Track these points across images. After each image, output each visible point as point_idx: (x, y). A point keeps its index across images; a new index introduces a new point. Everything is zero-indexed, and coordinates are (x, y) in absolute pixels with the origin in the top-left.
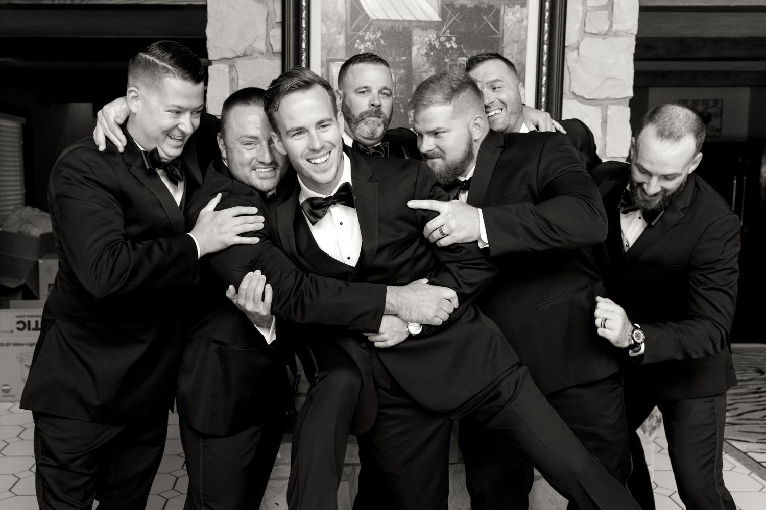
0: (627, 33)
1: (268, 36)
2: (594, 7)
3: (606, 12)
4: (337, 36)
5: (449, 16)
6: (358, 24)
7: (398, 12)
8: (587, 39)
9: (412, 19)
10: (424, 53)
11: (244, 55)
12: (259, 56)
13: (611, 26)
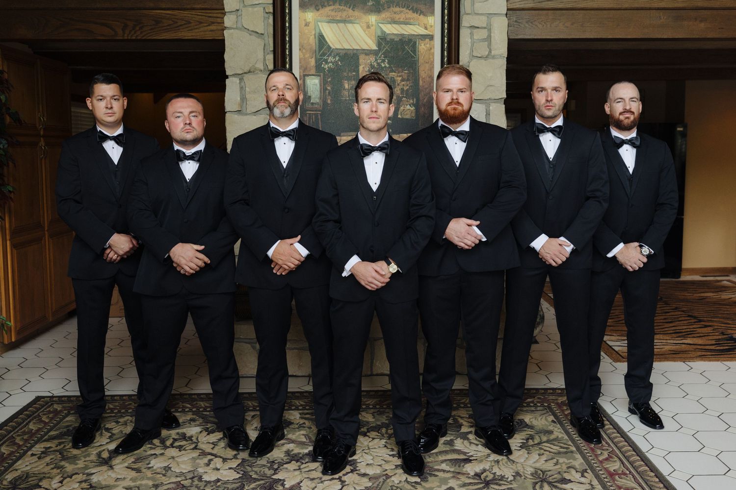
0: (501, 56)
1: (265, 59)
2: (478, 39)
3: (486, 43)
4: (310, 60)
5: (382, 46)
6: (323, 52)
7: (349, 44)
8: (475, 60)
9: (358, 48)
10: (367, 70)
11: (250, 72)
12: (259, 72)
13: (490, 51)
